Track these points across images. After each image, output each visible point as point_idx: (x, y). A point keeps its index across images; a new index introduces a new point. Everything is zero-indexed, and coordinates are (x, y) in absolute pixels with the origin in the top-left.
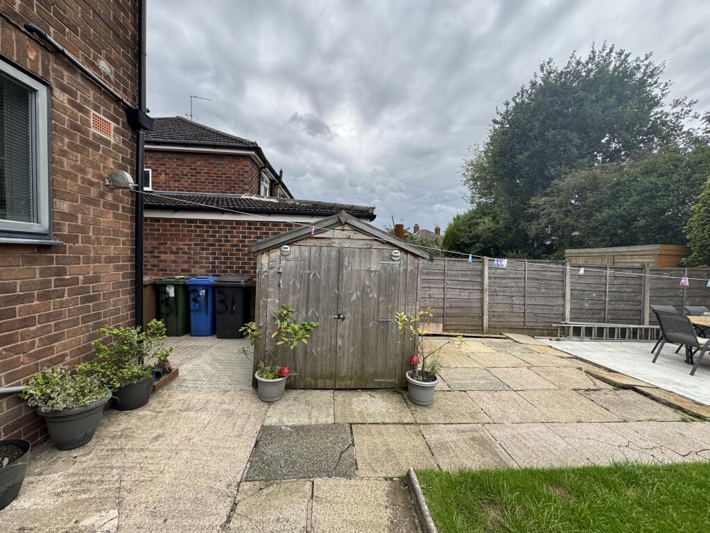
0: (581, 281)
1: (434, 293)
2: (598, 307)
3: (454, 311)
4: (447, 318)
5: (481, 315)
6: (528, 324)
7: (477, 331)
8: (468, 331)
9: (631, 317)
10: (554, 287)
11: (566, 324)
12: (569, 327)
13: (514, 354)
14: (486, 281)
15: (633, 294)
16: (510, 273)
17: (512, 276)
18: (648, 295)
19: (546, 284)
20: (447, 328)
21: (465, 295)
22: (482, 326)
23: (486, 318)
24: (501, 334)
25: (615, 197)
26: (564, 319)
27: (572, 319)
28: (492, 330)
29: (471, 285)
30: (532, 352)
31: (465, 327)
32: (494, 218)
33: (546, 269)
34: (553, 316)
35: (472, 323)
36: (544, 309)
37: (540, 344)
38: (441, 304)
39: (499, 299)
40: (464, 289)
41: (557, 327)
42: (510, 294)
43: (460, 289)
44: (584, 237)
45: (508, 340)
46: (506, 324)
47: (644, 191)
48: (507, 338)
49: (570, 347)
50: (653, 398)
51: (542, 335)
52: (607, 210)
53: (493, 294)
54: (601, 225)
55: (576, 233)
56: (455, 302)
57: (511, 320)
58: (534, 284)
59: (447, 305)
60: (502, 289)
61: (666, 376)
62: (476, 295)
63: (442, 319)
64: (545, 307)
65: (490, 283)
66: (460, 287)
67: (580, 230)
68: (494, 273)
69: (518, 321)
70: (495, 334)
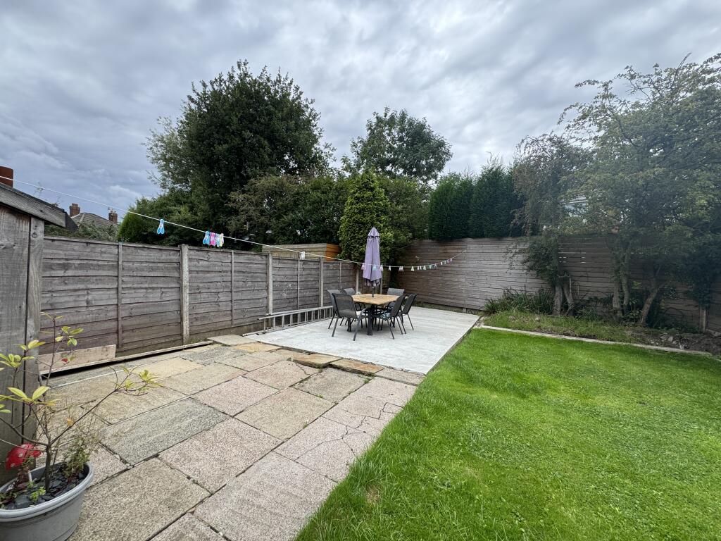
0: (281, 273)
1: (97, 297)
2: (292, 296)
3: (135, 322)
4: (124, 335)
5: (179, 321)
6: (235, 322)
7: (174, 343)
8: (160, 346)
9: (314, 302)
10: (259, 280)
11: (270, 315)
12: (272, 319)
13: (224, 362)
14: (186, 275)
15: (314, 283)
16: (215, 266)
17: (217, 269)
18: (322, 282)
19: (252, 277)
20: (126, 348)
21: (155, 296)
22: (181, 335)
23: (186, 324)
24: (206, 340)
25: (296, 204)
26: (268, 311)
27: (274, 310)
28: (194, 337)
29: (164, 282)
30: (243, 353)
31: (156, 342)
32: (191, 209)
33: (252, 261)
34: (259, 309)
35: (167, 334)
36: (250, 303)
37: (249, 342)
38: (113, 314)
39: (203, 297)
40: (153, 288)
41: (263, 320)
42: (215, 291)
43: (146, 288)
44: (275, 236)
45: (216, 346)
46: (210, 327)
47: (314, 203)
48: (215, 342)
49: (275, 338)
50: (344, 370)
51: (250, 331)
52: (291, 214)
53: (195, 291)
54: (287, 226)
55: (269, 232)
56: (137, 307)
57: (217, 320)
58: (241, 277)
59: (123, 314)
60: (206, 285)
61: (343, 346)
62: (173, 295)
63: (116, 336)
64: (252, 301)
65: (191, 278)
66: (147, 286)
67: (272, 230)
68: (195, 266)
69: (224, 320)
70: (199, 341)
